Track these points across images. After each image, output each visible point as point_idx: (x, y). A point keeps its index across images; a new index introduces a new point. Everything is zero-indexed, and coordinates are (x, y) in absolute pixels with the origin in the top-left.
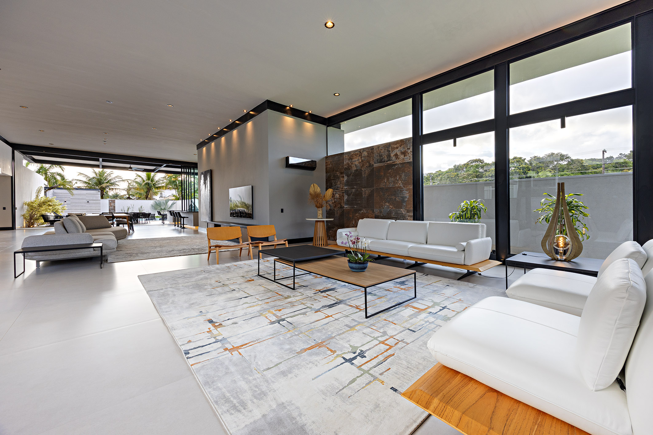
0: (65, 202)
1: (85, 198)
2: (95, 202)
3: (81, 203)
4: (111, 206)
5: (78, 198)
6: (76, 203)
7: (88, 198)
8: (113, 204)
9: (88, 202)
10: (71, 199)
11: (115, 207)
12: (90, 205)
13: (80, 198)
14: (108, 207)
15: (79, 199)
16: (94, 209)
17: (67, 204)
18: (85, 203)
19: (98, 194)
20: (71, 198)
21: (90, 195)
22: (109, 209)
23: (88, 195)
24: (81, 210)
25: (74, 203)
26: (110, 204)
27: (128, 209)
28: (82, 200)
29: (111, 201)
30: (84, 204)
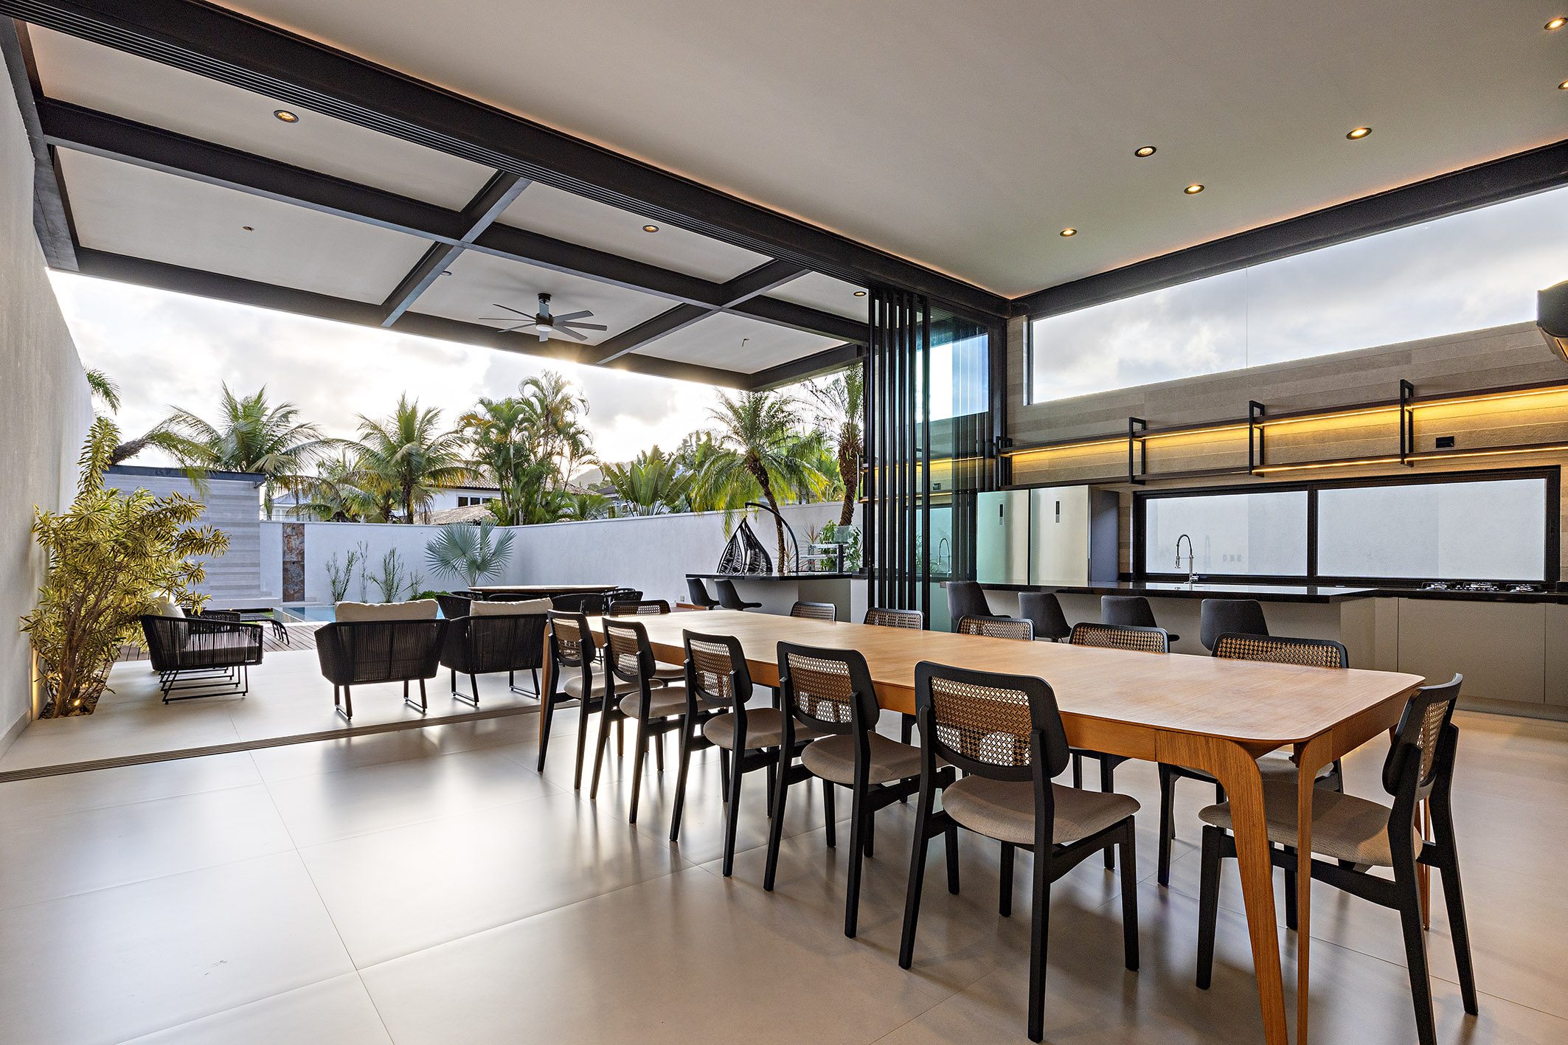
2: (239, 531)
4: (291, 550)
8: (297, 541)
11: (302, 554)
14: (282, 553)
19: (252, 498)
22: (284, 562)
26: (288, 544)
27: (350, 562)
29: (289, 530)
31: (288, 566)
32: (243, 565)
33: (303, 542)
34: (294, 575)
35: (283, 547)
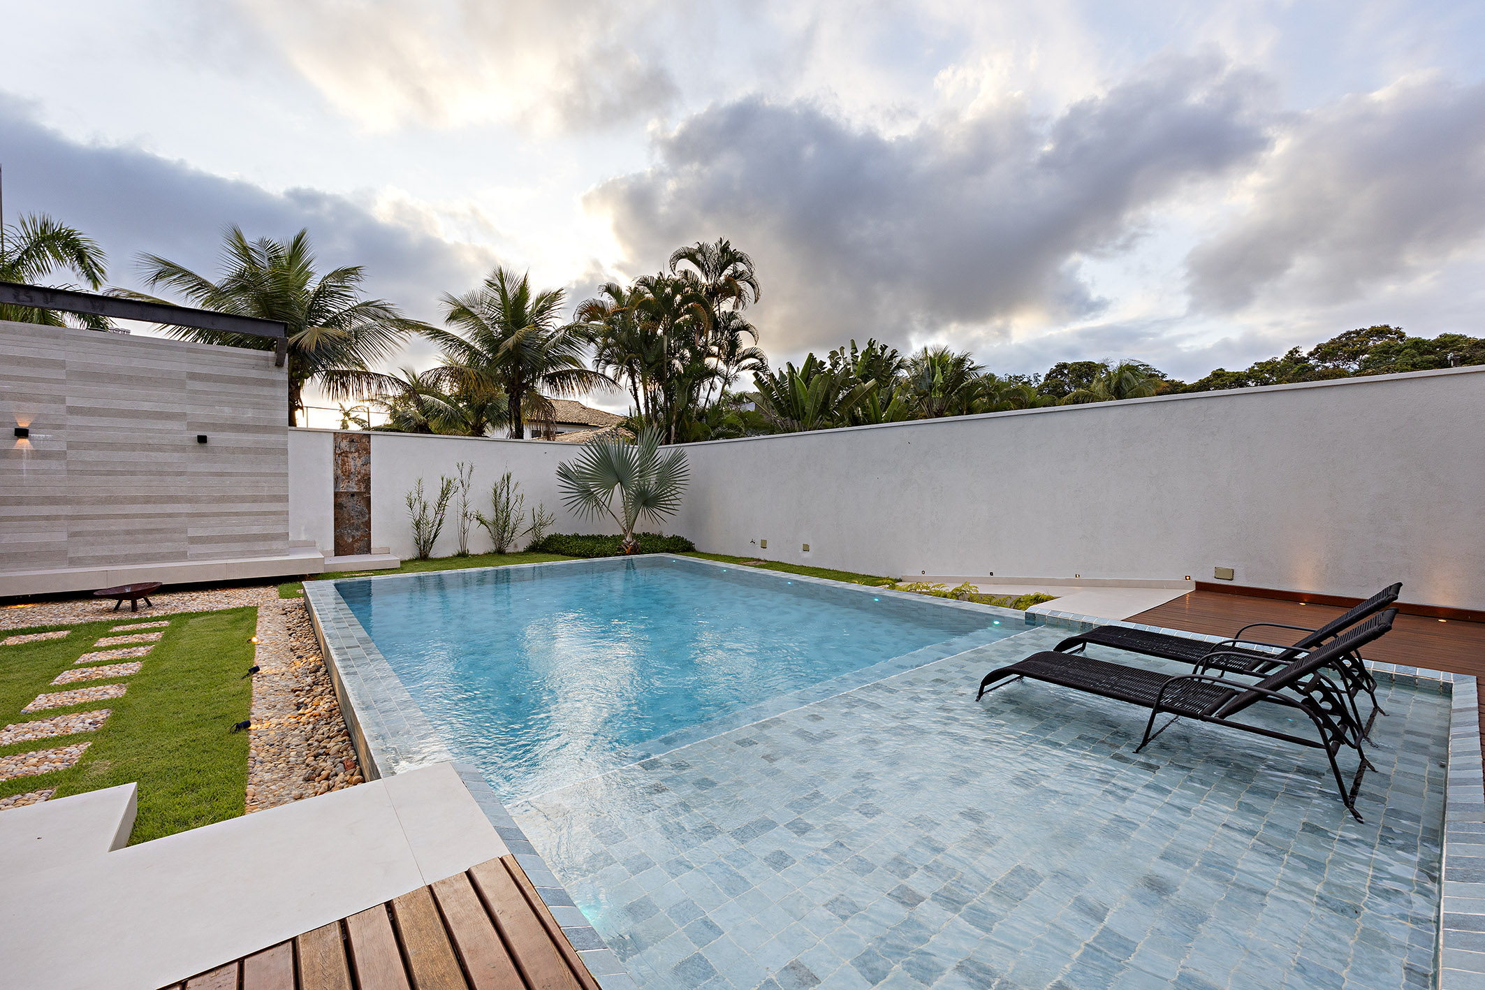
0: (22, 433)
1: (177, 409)
2: (247, 439)
3: (147, 447)
4: (348, 474)
5: (126, 405)
6: (112, 446)
7: (200, 413)
8: (359, 463)
9: (202, 440)
10: (72, 411)
11: (366, 480)
12: (217, 468)
13: (147, 406)
14: (332, 479)
15: (134, 414)
16: (242, 492)
17: (39, 455)
18: (183, 449)
19: (273, 384)
20: (70, 402)
21: (216, 387)
22: (336, 495)
23: (198, 385)
24: (147, 500)
25: (94, 446)
26: (344, 463)
27: (445, 494)
28: (160, 425)
29: (344, 444)
30: (176, 457)
31: (343, 500)
32: (255, 500)
33: (367, 463)
34: (353, 513)
35: (335, 471)
